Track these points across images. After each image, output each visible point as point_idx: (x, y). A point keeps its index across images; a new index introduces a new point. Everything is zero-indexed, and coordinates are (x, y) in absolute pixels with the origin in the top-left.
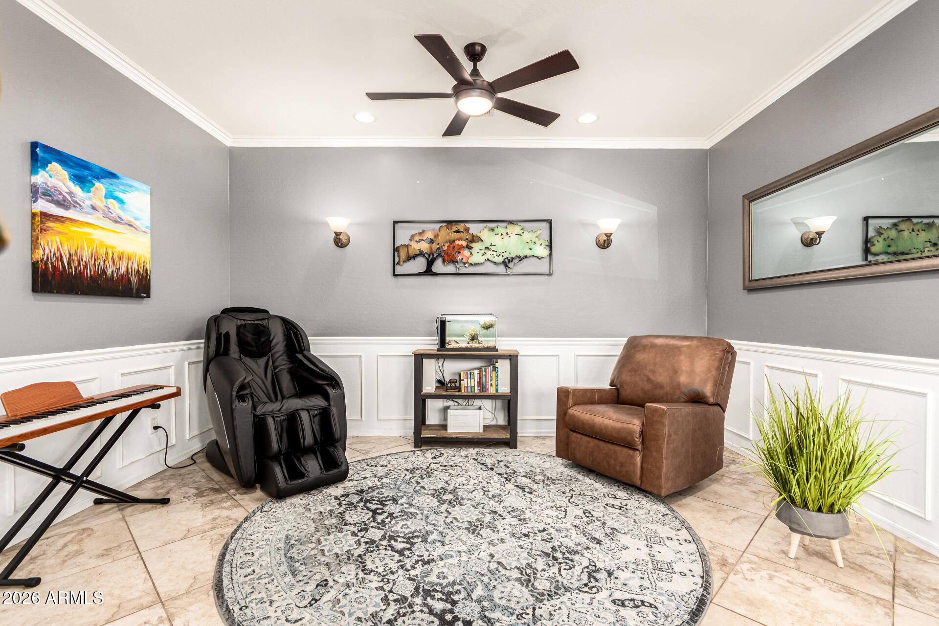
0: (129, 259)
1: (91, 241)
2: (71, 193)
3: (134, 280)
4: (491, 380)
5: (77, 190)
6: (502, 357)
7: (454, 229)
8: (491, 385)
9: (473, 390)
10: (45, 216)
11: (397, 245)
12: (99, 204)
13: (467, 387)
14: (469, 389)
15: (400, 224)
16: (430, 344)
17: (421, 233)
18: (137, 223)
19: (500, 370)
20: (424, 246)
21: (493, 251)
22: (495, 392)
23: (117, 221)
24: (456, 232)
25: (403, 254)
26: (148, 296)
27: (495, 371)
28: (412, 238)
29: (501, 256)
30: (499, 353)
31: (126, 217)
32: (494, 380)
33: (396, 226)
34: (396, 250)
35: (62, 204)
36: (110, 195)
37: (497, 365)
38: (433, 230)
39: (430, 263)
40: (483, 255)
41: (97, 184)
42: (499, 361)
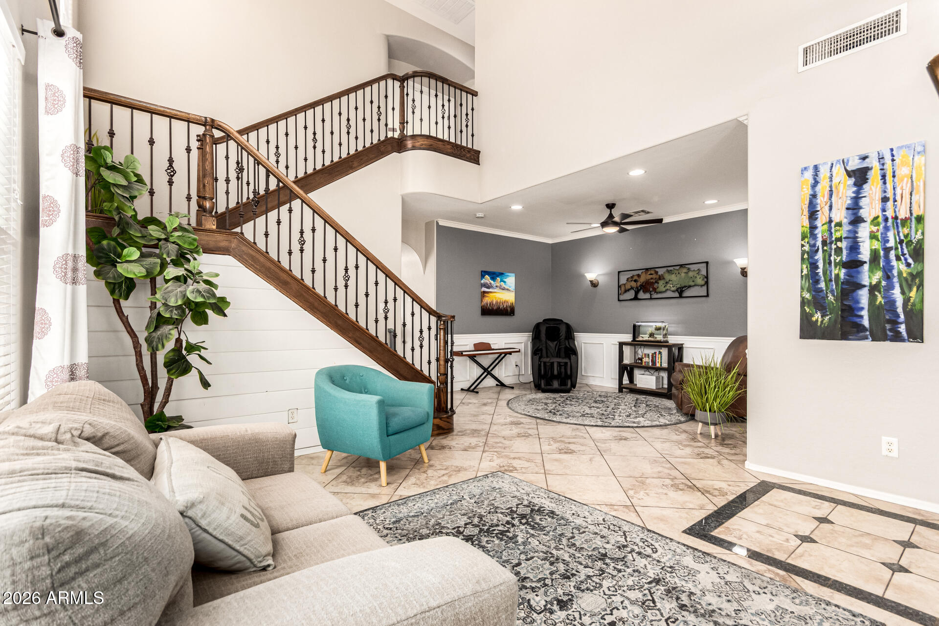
0: (507, 302)
1: (495, 298)
2: (490, 283)
3: (509, 309)
5: (492, 282)
8: (658, 362)
10: (484, 292)
11: (620, 284)
12: (498, 285)
13: (646, 362)
14: (646, 364)
15: (622, 273)
16: (628, 338)
17: (633, 277)
18: (510, 289)
20: (634, 284)
21: (671, 284)
23: (504, 289)
24: (650, 274)
25: (623, 288)
26: (514, 315)
28: (627, 280)
29: (676, 287)
31: (506, 287)
33: (620, 274)
34: (619, 287)
35: (488, 287)
36: (502, 281)
38: (638, 275)
39: (637, 293)
40: (665, 286)
41: (498, 278)
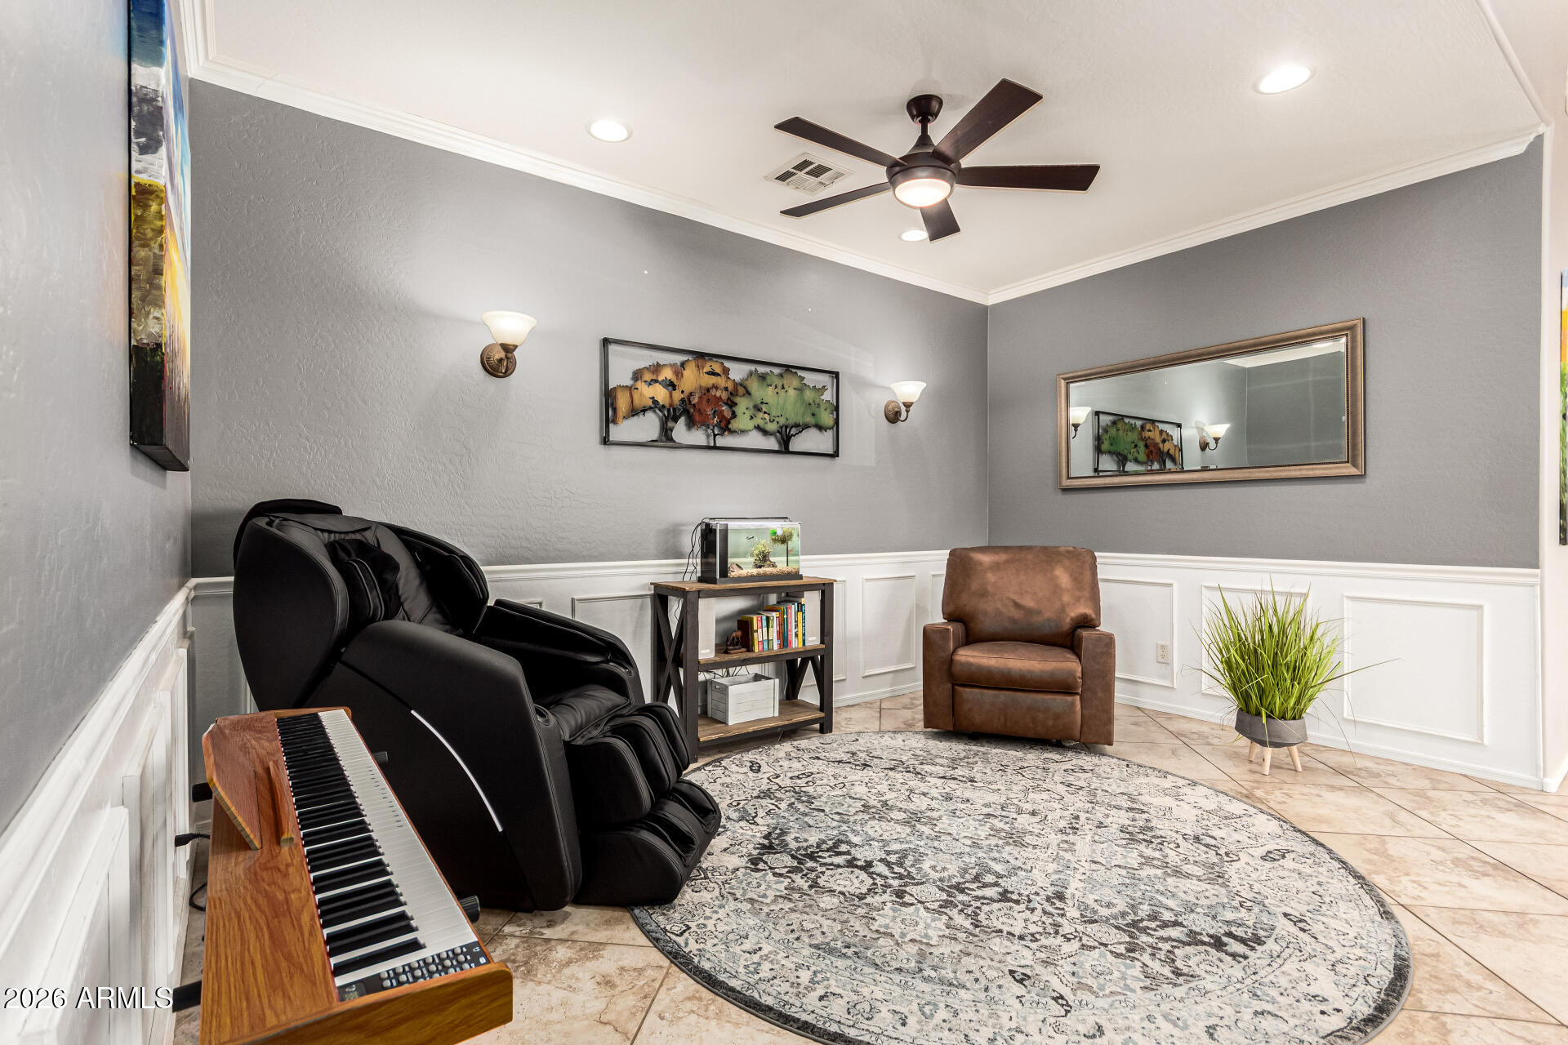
4: (796, 626)
6: (811, 587)
7: (707, 369)
8: (796, 635)
9: (770, 647)
11: (611, 385)
13: (762, 642)
14: (766, 647)
15: (614, 346)
17: (657, 368)
19: (807, 609)
20: (661, 394)
21: (765, 413)
22: (801, 645)
24: (709, 373)
25: (622, 404)
27: (801, 611)
28: (637, 375)
29: (775, 422)
30: (804, 581)
32: (800, 625)
33: (612, 348)
34: (609, 394)
37: (803, 601)
38: (672, 366)
39: (667, 424)
40: (752, 418)
42: (806, 594)
